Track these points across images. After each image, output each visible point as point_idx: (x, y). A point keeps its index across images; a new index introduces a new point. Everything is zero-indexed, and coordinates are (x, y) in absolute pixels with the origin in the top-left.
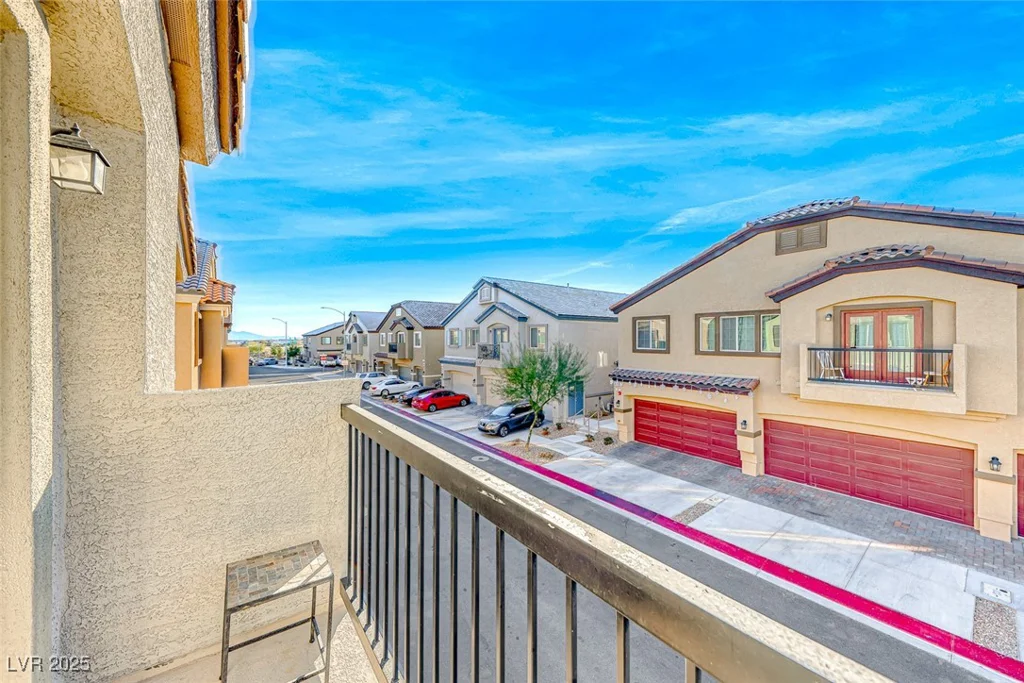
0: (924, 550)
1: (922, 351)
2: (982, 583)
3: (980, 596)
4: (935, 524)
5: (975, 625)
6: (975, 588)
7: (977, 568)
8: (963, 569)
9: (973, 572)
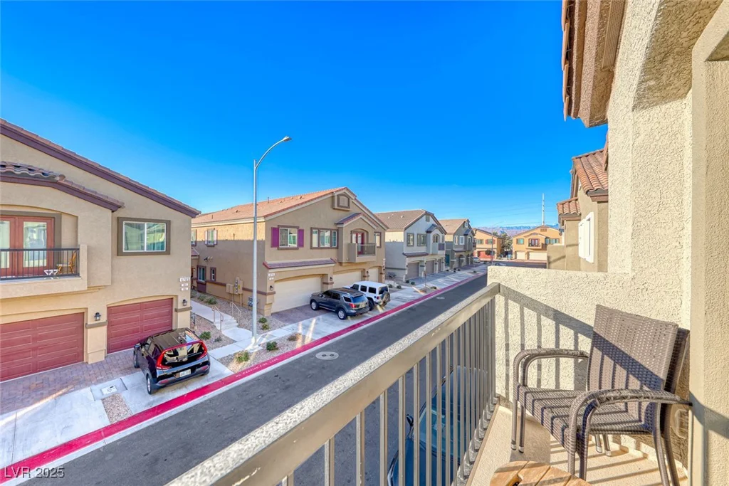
0: (60, 393)
1: (53, 250)
2: (101, 390)
3: (103, 397)
4: (60, 372)
5: (108, 415)
6: (98, 395)
7: (95, 384)
8: (88, 389)
9: (94, 387)
